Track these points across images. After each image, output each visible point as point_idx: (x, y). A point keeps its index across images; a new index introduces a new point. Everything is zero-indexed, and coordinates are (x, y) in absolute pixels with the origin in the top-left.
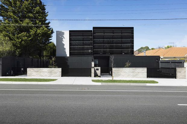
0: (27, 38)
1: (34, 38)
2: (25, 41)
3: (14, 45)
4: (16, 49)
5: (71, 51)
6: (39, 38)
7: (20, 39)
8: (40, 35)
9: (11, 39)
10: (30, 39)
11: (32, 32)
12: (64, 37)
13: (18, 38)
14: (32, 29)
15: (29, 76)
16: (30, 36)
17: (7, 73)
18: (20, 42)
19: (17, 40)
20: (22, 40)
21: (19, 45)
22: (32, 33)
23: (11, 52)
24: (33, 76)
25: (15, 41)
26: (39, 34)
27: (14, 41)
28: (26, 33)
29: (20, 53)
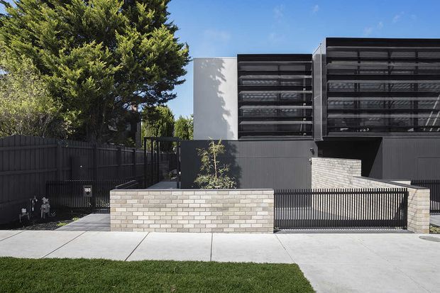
0: (107, 66)
1: (132, 66)
2: (98, 75)
3: (56, 93)
4: (64, 110)
5: (242, 123)
6: (147, 69)
7: (79, 67)
8: (152, 55)
9: (42, 69)
10: (115, 69)
11: (125, 44)
12: (222, 76)
13: (69, 63)
14: (122, 33)
15: (121, 229)
16: (115, 59)
17: (24, 211)
18: (79, 81)
19: (68, 72)
20: (86, 74)
21: (74, 93)
22: (123, 45)
23: (44, 119)
24: (138, 227)
25: (60, 75)
26: (149, 51)
27: (54, 77)
28: (100, 46)
29: (80, 123)
